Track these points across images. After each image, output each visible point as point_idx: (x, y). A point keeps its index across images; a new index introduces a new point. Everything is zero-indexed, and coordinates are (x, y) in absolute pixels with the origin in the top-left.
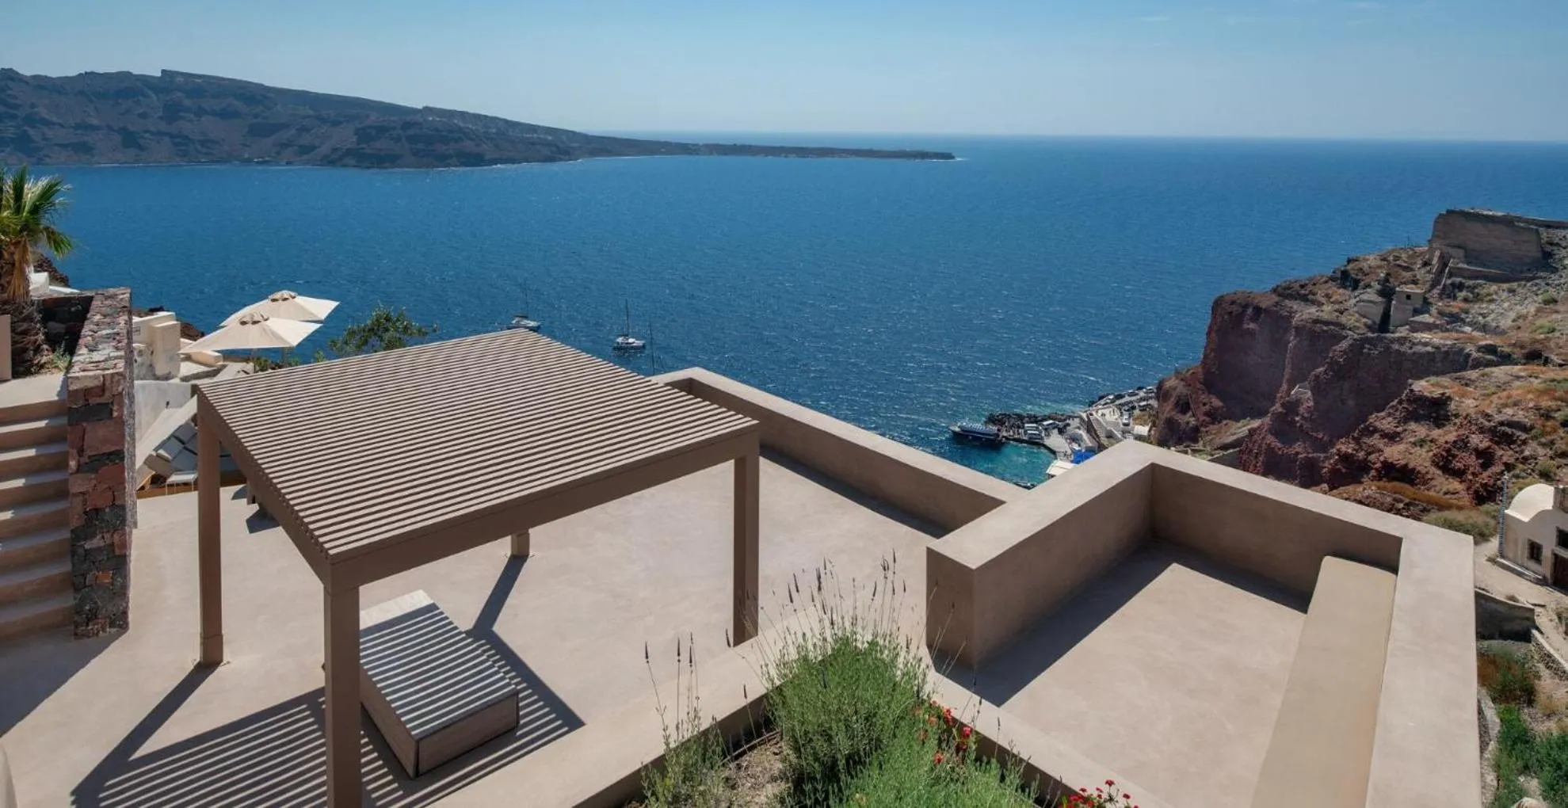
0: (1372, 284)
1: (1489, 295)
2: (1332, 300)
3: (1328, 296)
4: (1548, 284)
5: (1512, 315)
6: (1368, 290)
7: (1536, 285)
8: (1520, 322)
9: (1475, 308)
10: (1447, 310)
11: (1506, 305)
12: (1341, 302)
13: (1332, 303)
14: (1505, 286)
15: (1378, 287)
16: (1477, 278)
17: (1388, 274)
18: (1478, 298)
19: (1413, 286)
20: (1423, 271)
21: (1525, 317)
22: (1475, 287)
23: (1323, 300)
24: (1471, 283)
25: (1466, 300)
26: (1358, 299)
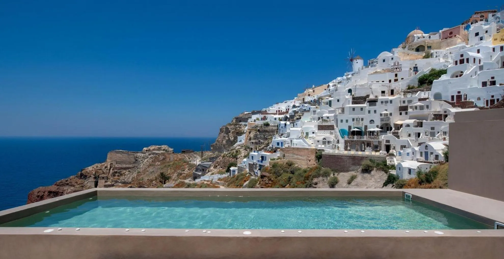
0: (92, 176)
1: (124, 173)
2: (78, 183)
3: (76, 182)
4: (138, 168)
5: (131, 178)
6: (91, 178)
7: (135, 169)
8: (133, 179)
9: (122, 178)
10: (114, 180)
11: (129, 175)
12: (82, 184)
13: (78, 184)
14: (128, 170)
15: (94, 177)
16: (120, 169)
17: (96, 172)
18: (121, 175)
19: (103, 174)
20: (105, 170)
21: (134, 178)
22: (121, 172)
23: (75, 184)
24: (119, 171)
25: (118, 176)
26: (87, 181)
